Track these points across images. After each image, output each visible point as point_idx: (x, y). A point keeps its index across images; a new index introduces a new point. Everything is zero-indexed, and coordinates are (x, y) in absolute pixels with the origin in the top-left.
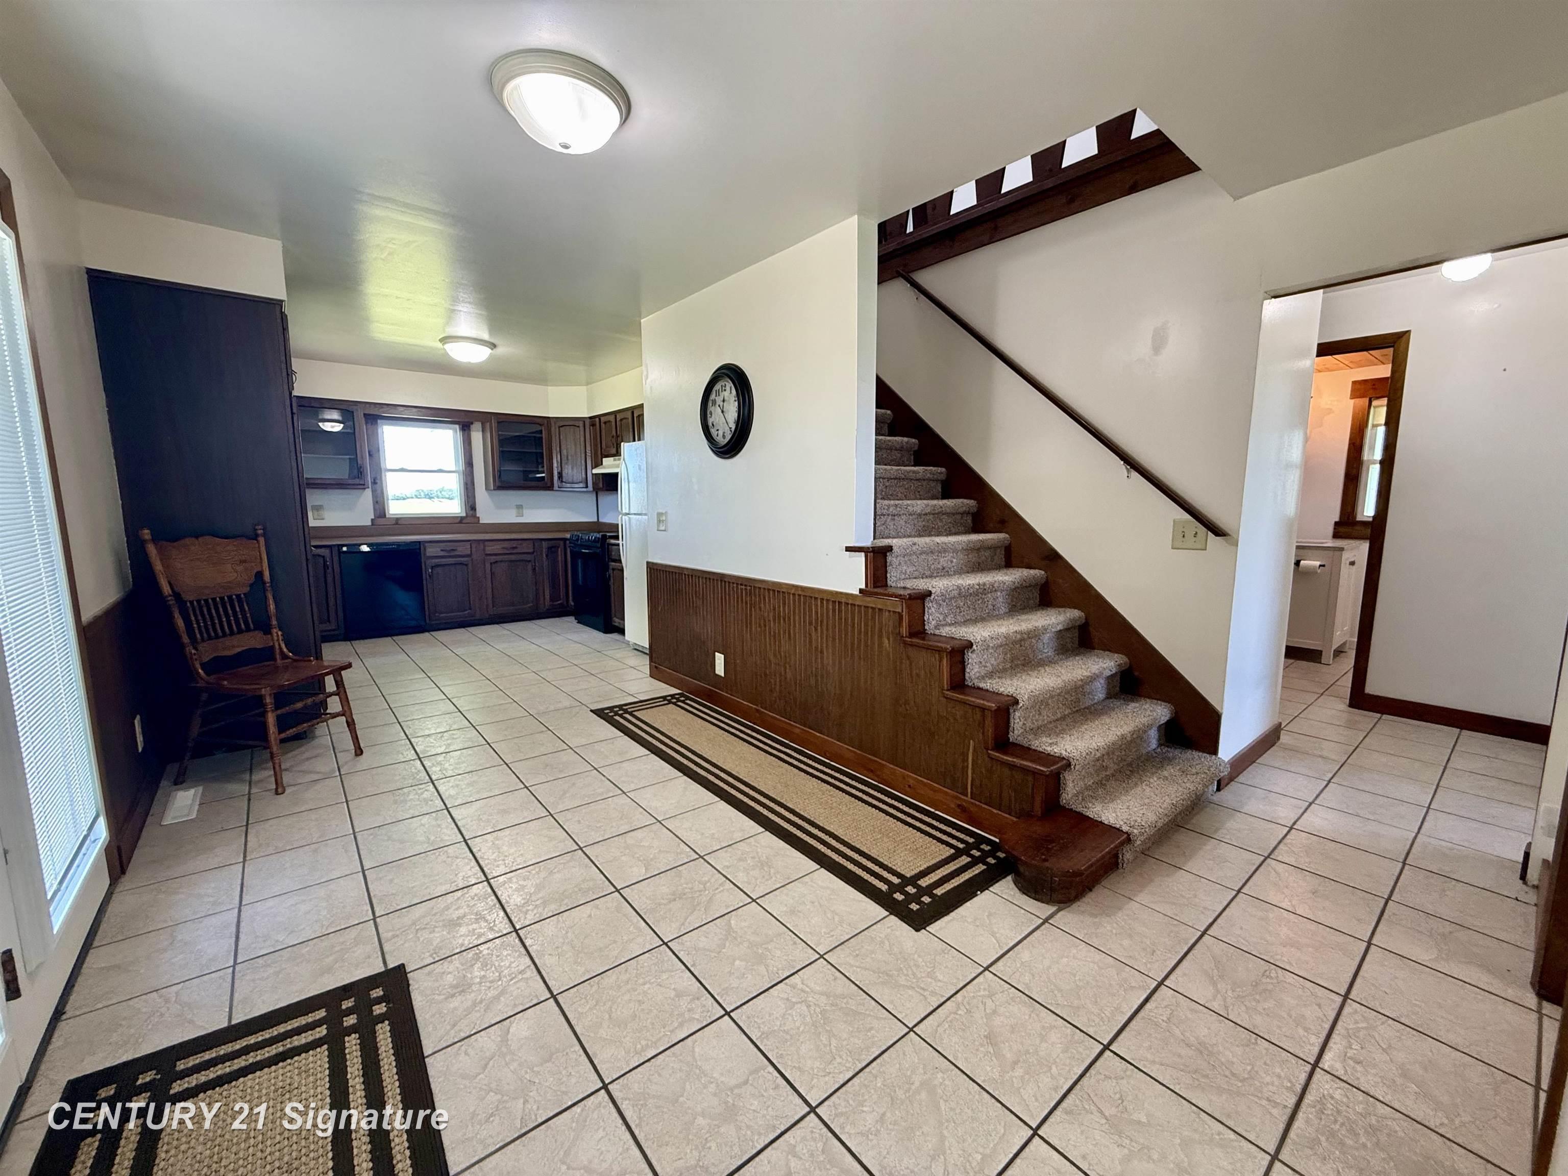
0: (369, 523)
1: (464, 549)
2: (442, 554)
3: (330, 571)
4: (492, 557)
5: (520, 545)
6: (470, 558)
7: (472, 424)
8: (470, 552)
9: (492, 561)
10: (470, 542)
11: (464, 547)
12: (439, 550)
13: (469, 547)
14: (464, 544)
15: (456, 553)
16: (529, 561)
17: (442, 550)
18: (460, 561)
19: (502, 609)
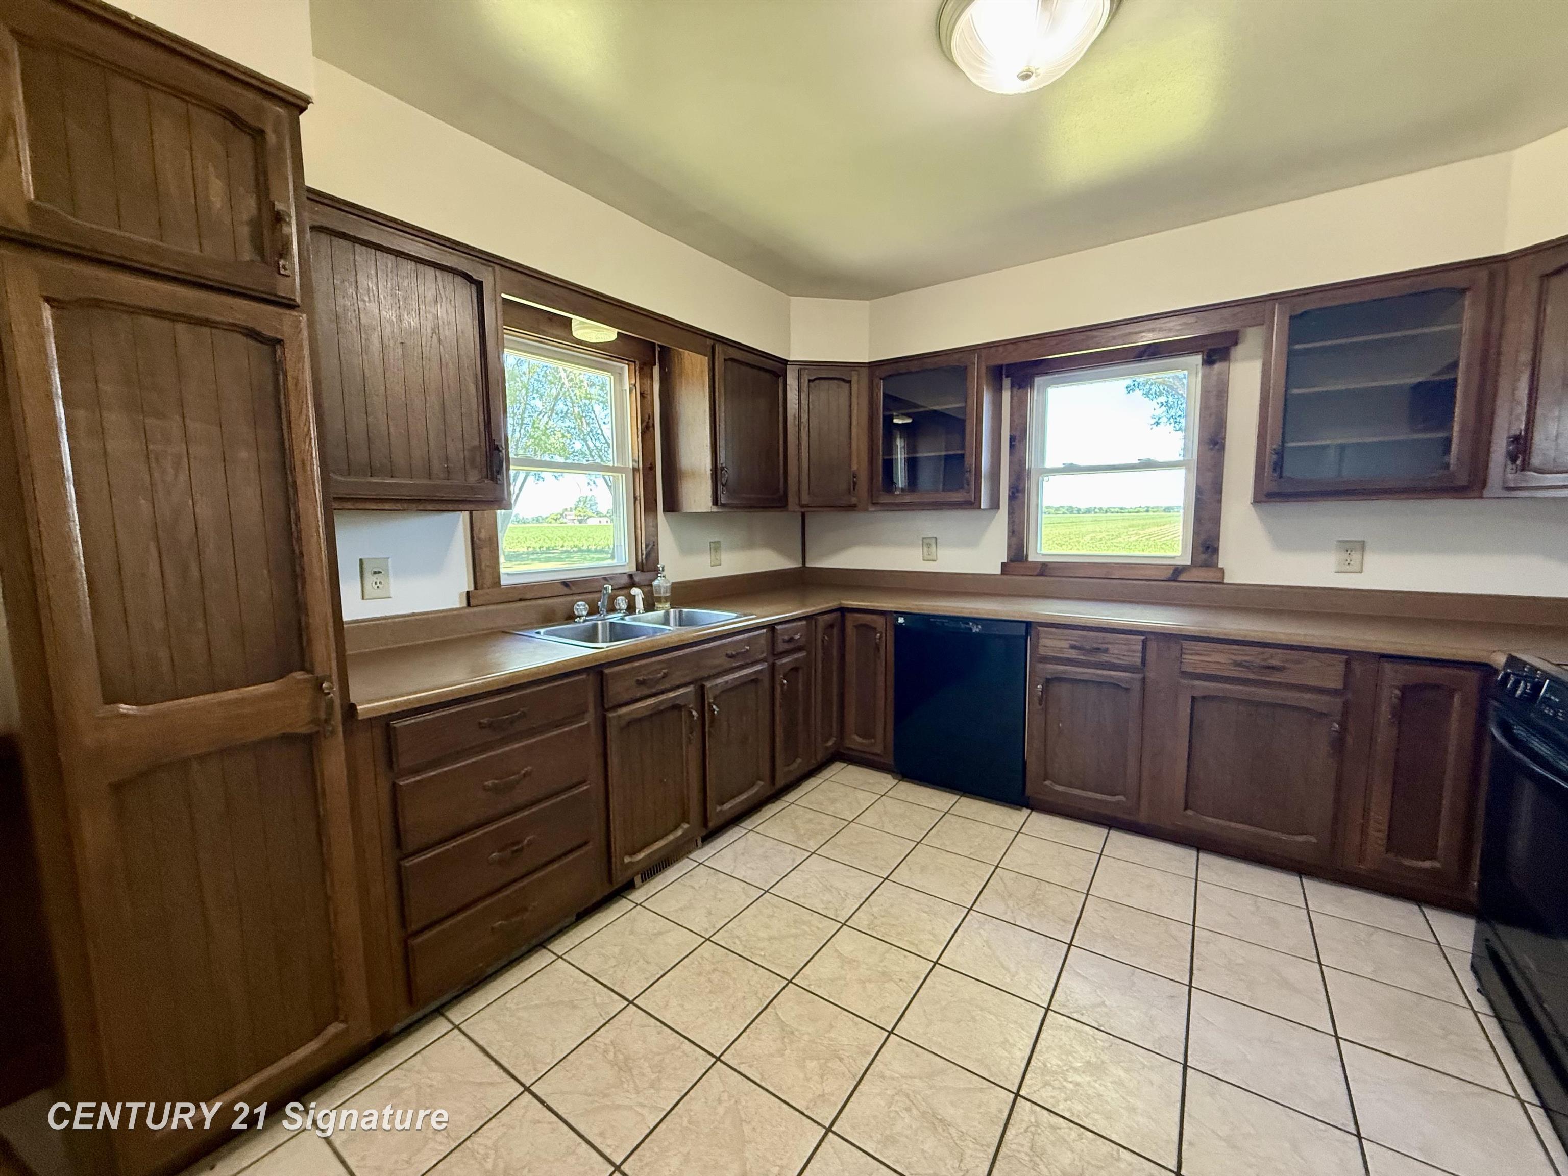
0: (999, 572)
1: (1126, 653)
2: (1073, 654)
3: (882, 654)
4: (1197, 683)
5: (1297, 662)
6: (1139, 676)
7: (1236, 343)
8: (1139, 661)
9: (1197, 694)
10: (1143, 638)
11: (1124, 647)
12: (1067, 646)
13: (1140, 647)
14: (1127, 639)
15: (1104, 658)
16: (1322, 715)
17: (1073, 647)
18: (1111, 677)
19: (1210, 819)
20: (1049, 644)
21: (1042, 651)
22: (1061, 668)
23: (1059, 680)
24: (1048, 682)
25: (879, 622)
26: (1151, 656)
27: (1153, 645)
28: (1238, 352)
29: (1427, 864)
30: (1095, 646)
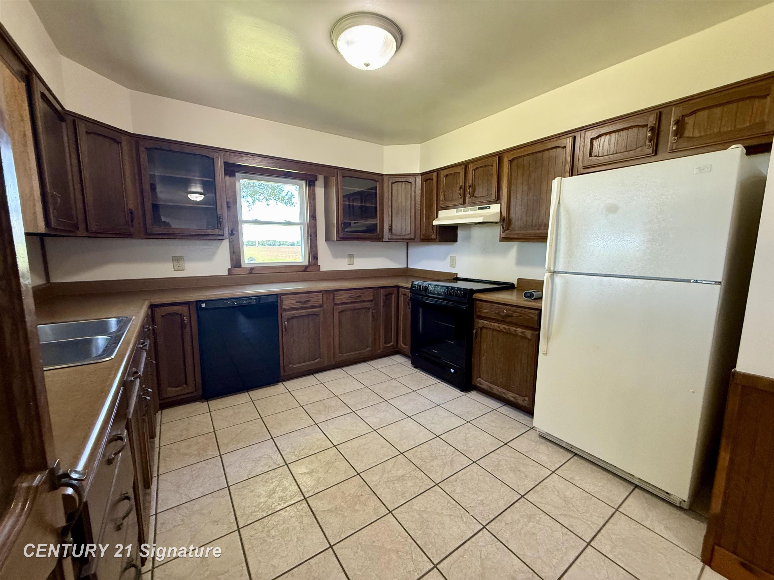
0: (227, 274)
1: (316, 300)
2: (298, 305)
3: (188, 329)
4: (340, 306)
5: (363, 293)
6: (322, 309)
7: (317, 180)
8: (321, 302)
9: (340, 310)
10: (322, 293)
11: (316, 298)
12: (295, 302)
13: (321, 297)
14: (317, 295)
15: (309, 304)
16: (369, 309)
17: (297, 302)
18: (313, 311)
19: (346, 354)
20: (287, 303)
21: (284, 307)
22: (293, 312)
23: (293, 318)
24: (288, 320)
25: (184, 310)
26: (325, 299)
27: (325, 295)
28: (317, 183)
29: (391, 344)
30: (306, 300)
